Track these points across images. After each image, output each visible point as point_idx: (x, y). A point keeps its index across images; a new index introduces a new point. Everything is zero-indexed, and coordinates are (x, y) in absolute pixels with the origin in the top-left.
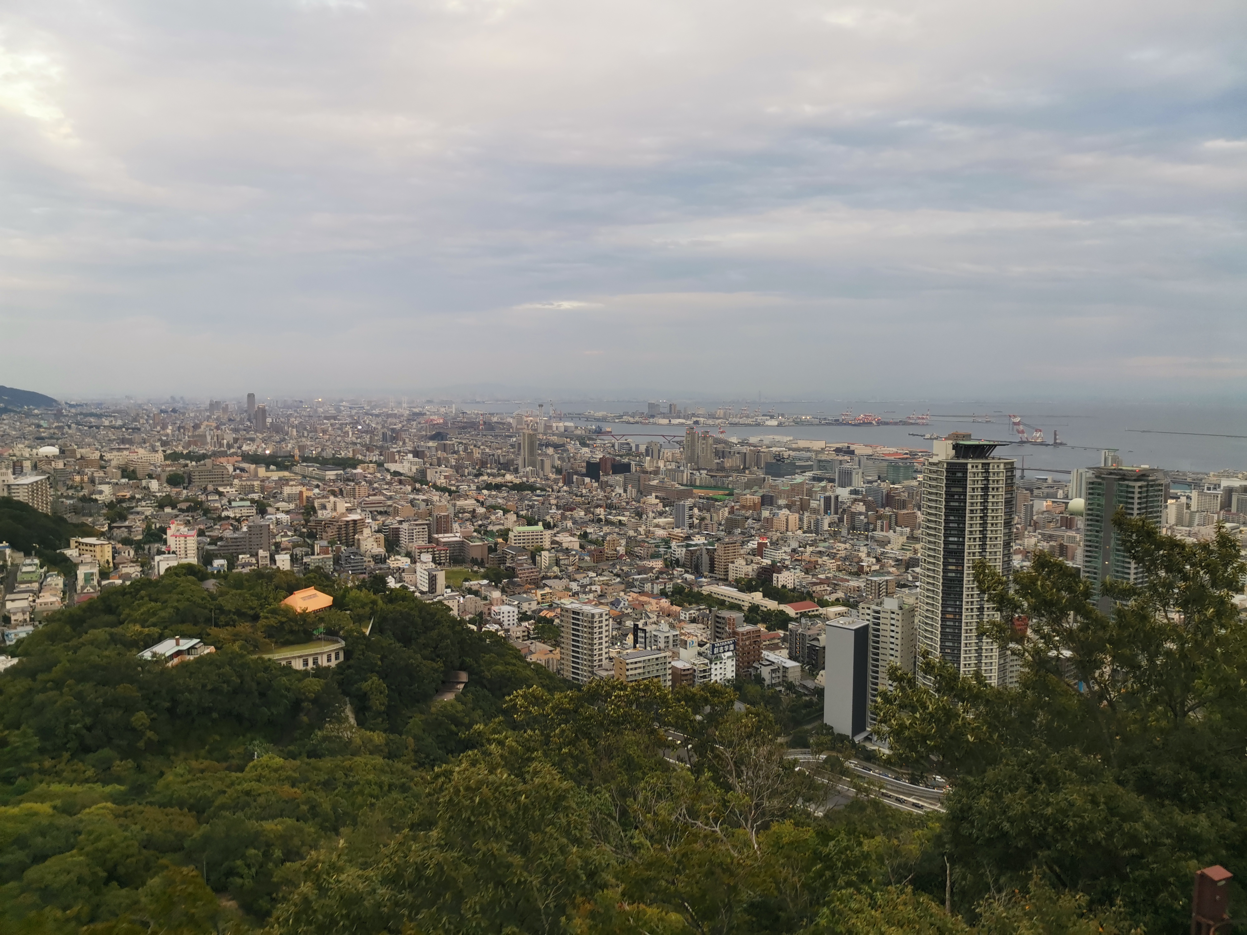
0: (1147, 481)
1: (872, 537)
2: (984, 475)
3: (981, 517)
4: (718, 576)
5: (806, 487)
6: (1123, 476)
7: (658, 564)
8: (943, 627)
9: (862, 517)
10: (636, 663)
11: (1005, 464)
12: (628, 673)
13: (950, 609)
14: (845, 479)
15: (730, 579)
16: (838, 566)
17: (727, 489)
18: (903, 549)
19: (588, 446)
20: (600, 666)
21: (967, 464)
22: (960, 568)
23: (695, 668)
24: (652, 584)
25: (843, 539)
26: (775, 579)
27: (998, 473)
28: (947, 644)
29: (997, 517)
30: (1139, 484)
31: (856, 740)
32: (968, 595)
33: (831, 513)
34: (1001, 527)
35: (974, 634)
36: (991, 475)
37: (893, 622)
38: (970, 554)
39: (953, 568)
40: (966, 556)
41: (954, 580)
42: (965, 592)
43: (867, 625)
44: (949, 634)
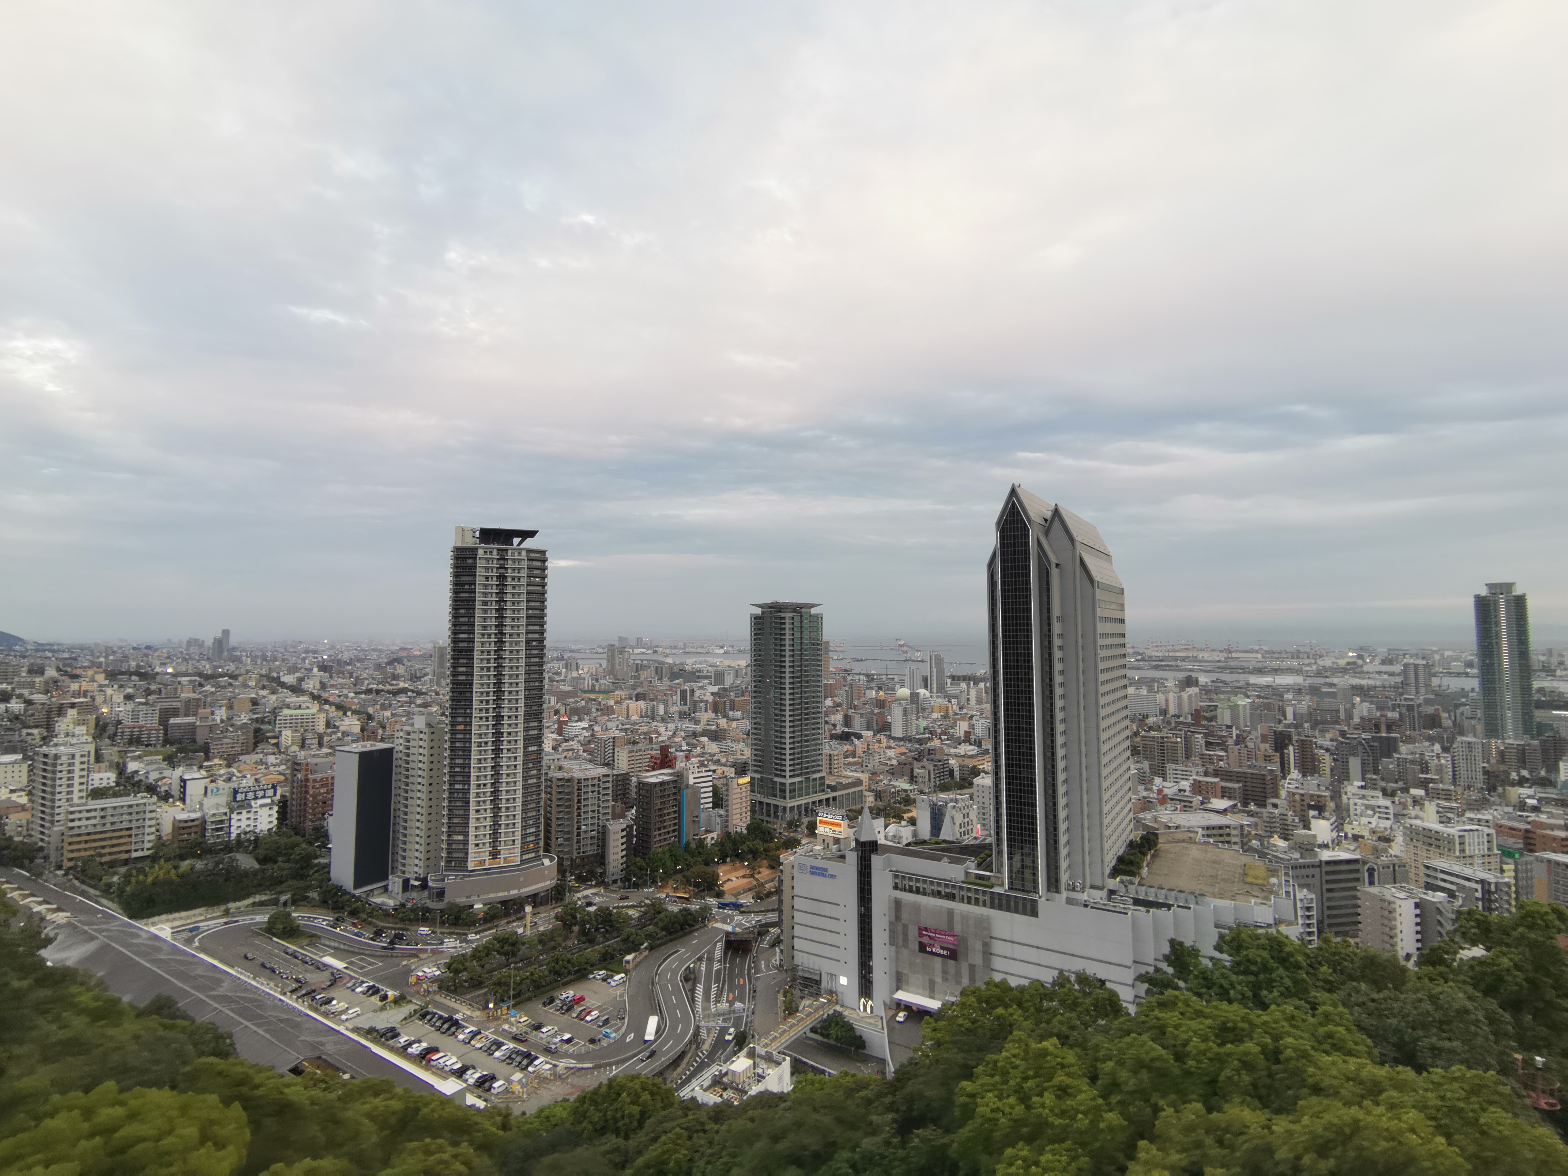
2: (500, 562)
8: (453, 741)
13: (460, 719)
23: (206, 818)
27: (519, 561)
28: (457, 761)
29: (519, 610)
30: (791, 615)
31: (357, 892)
32: (482, 701)
33: (685, 704)
34: (523, 622)
35: (490, 747)
36: (510, 562)
37: (421, 743)
38: (482, 652)
39: (463, 669)
40: (477, 655)
41: (466, 684)
42: (475, 697)
43: (392, 749)
44: (459, 749)
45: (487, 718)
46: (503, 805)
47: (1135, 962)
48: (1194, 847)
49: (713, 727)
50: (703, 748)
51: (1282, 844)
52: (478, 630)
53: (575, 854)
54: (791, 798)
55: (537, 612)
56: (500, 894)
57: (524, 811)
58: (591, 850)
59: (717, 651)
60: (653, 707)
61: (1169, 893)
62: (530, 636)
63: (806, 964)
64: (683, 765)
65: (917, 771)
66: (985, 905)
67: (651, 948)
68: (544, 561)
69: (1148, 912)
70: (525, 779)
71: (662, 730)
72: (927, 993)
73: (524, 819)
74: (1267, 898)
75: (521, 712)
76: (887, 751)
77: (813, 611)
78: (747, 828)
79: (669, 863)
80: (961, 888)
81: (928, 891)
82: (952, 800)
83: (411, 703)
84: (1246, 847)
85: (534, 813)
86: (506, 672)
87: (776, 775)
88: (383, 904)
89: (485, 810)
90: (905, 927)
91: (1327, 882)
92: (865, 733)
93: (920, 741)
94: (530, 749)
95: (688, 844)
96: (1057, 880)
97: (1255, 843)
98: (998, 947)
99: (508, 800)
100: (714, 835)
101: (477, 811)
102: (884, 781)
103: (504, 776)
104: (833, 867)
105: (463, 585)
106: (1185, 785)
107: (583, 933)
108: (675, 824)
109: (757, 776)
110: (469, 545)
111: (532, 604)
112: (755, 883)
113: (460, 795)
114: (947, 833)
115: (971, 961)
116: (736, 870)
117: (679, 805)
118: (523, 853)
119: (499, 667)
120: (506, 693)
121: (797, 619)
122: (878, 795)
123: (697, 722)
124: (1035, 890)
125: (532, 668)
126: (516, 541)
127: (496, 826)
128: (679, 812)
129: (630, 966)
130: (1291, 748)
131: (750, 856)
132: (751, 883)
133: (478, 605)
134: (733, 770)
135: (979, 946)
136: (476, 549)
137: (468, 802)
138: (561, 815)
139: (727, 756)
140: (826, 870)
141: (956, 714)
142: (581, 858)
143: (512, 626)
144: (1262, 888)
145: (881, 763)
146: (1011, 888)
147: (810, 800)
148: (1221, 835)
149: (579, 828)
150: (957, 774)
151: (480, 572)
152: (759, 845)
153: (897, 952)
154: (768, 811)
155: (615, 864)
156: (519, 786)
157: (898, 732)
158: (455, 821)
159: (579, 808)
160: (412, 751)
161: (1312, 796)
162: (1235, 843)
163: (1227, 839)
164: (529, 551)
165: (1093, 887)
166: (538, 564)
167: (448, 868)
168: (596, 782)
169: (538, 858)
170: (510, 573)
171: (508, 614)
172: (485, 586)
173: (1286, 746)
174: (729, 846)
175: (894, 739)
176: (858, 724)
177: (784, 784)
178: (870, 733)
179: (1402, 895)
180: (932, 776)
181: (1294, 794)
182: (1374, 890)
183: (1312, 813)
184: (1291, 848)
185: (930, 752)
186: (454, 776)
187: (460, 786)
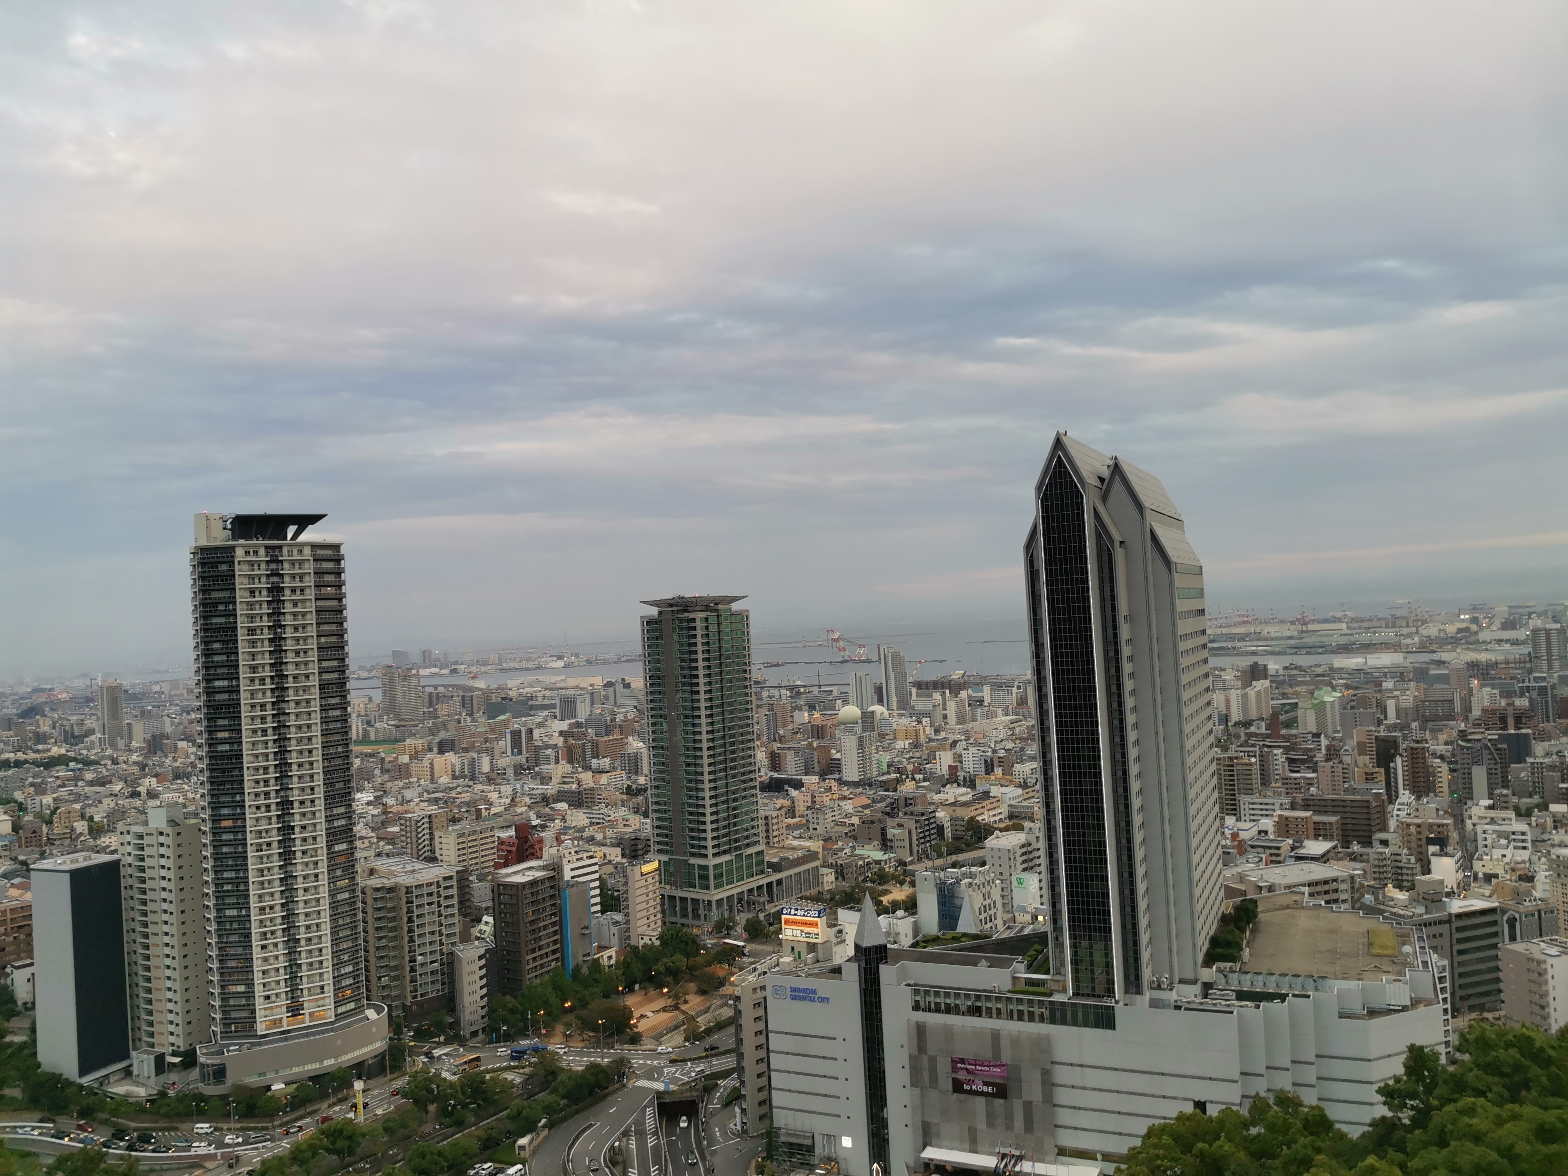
0: (718, 611)
2: (272, 566)
8: (216, 844)
13: (225, 811)
21: (238, 548)
22: (236, 734)
27: (301, 562)
28: (224, 875)
29: (305, 639)
30: (703, 615)
31: (86, 1081)
32: (257, 782)
33: (520, 753)
34: (314, 656)
35: (276, 850)
36: (286, 565)
37: (162, 850)
38: (253, 706)
39: (226, 735)
40: (245, 712)
41: (230, 758)
42: (247, 777)
43: (119, 861)
44: (228, 856)
45: (268, 807)
46: (302, 935)
47: (1242, 1073)
48: (1302, 914)
49: (574, 786)
50: (563, 819)
51: (1401, 896)
52: (244, 673)
53: (409, 1000)
54: (716, 888)
55: (333, 639)
56: (309, 1067)
57: (335, 941)
58: (432, 990)
59: (553, 665)
60: (472, 763)
61: (1281, 979)
62: (325, 676)
63: (791, 1125)
64: (553, 851)
65: (892, 832)
66: (1042, 1019)
67: (550, 1126)
68: (338, 560)
69: (1258, 1007)
70: (332, 895)
71: (494, 796)
72: (967, 1146)
73: (336, 954)
74: (1401, 973)
75: (320, 793)
76: (842, 803)
77: (735, 607)
78: (660, 938)
79: (553, 999)
80: (1009, 1000)
81: (963, 1008)
82: (965, 876)
83: (77, 779)
84: (1358, 905)
85: (350, 944)
86: (293, 734)
87: (693, 855)
88: (128, 1095)
89: (276, 945)
90: (933, 1060)
91: (1459, 941)
92: (806, 779)
93: (885, 786)
94: (337, 848)
95: (577, 968)
96: (1138, 977)
97: (1368, 898)
98: (1062, 1075)
99: (308, 927)
100: (612, 952)
101: (263, 947)
102: (845, 850)
103: (301, 892)
104: (825, 986)
105: (215, 605)
106: (1267, 824)
107: (444, 1112)
108: (555, 942)
109: (665, 858)
110: (218, 543)
111: (325, 627)
112: (682, 1017)
113: (235, 926)
114: (967, 924)
115: (1026, 1097)
116: (650, 1001)
117: (559, 912)
118: (338, 1004)
119: (281, 728)
120: (295, 767)
121: (713, 620)
122: (840, 872)
123: (545, 779)
124: (1110, 991)
125: (332, 726)
126: (291, 530)
127: (293, 967)
128: (561, 923)
129: (525, 1154)
130: (1399, 760)
131: (669, 979)
132: (676, 1016)
133: (242, 635)
134: (618, 851)
135: (1037, 1076)
136: (233, 548)
137: (248, 936)
138: (383, 942)
139: (603, 829)
140: (814, 992)
141: (931, 740)
142: (418, 1004)
143: (297, 664)
144: (1392, 959)
145: (837, 823)
146: (1076, 994)
147: (745, 888)
148: (1326, 892)
149: (413, 960)
150: (948, 833)
151: (240, 583)
152: (680, 960)
153: (923, 1095)
154: (684, 909)
155: (473, 1008)
156: (325, 905)
157: (851, 772)
158: (231, 964)
159: (410, 930)
160: (148, 862)
161: (1431, 825)
162: (1344, 901)
163: (1334, 896)
164: (315, 546)
165: (1182, 981)
166: (330, 565)
167: (226, 1034)
168: (433, 889)
169: (359, 1009)
170: (287, 583)
171: (289, 645)
172: (251, 605)
173: (1392, 758)
174: (637, 968)
175: (847, 783)
176: (791, 767)
177: (705, 868)
178: (815, 779)
179: (1554, 951)
180: (914, 838)
181: (1409, 825)
182: (1519, 947)
183: (1432, 849)
184: (1414, 901)
185: (908, 801)
186: (223, 898)
187: (234, 912)
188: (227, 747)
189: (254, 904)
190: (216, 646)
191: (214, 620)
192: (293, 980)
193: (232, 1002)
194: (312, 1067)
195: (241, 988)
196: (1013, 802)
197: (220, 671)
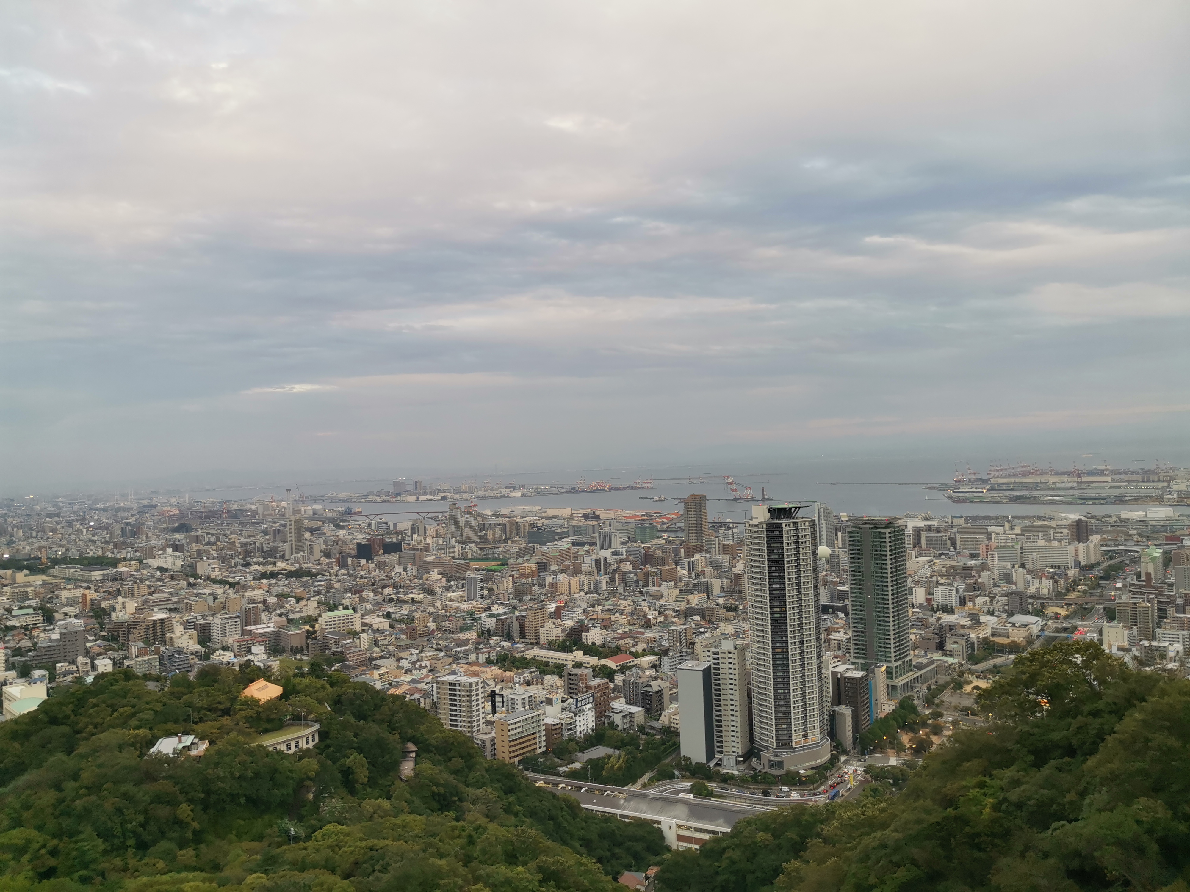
0: (894, 527)
1: (647, 593)
2: (795, 532)
3: (795, 566)
4: (530, 641)
5: (572, 552)
6: (875, 525)
7: (472, 635)
8: (774, 660)
9: (632, 575)
10: (516, 723)
11: (809, 521)
12: (510, 733)
13: (778, 645)
14: (606, 543)
15: (542, 642)
16: (629, 621)
17: (499, 559)
18: (677, 601)
19: (342, 528)
20: (478, 731)
21: (781, 524)
22: (783, 609)
23: (563, 722)
24: (477, 654)
25: (621, 597)
26: (583, 637)
27: (805, 530)
28: (778, 674)
32: (792, 632)
35: (799, 663)
36: (800, 531)
40: (787, 599)
41: (780, 620)
42: (789, 629)
44: (779, 665)
45: (795, 643)
46: (808, 702)
52: (787, 581)
65: (951, 646)
75: (813, 637)
87: (881, 661)
89: (798, 706)
95: (876, 720)
99: (810, 698)
103: (807, 682)
105: (775, 549)
108: (868, 707)
109: (862, 661)
118: (820, 735)
120: (804, 625)
127: (805, 717)
133: (786, 564)
156: (815, 689)
160: (722, 666)
167: (778, 747)
185: (951, 627)
186: (777, 685)
187: (782, 691)
188: (779, 615)
189: (792, 688)
190: (774, 569)
191: (773, 557)
192: (805, 724)
193: (780, 732)
194: (812, 763)
195: (784, 726)
196: (994, 626)
197: (775, 580)
